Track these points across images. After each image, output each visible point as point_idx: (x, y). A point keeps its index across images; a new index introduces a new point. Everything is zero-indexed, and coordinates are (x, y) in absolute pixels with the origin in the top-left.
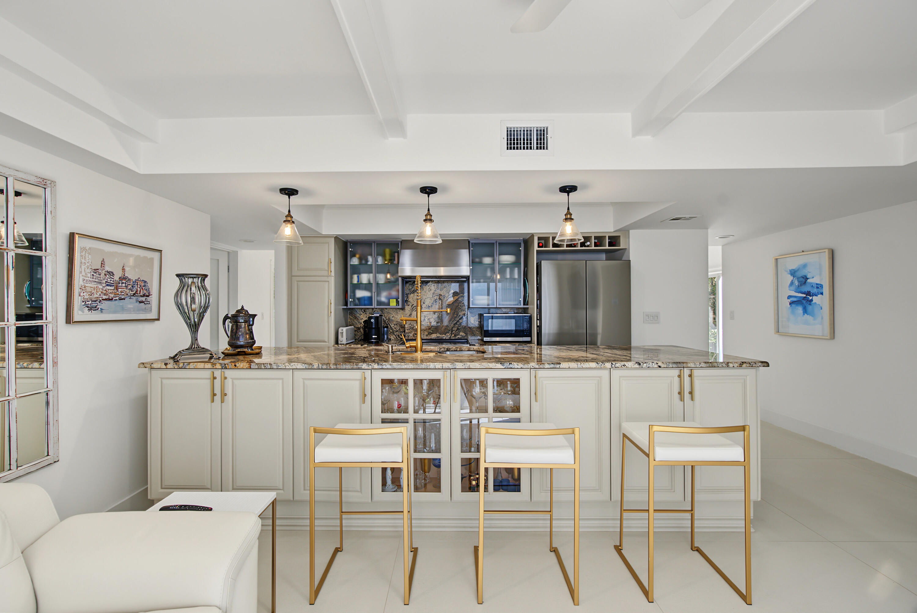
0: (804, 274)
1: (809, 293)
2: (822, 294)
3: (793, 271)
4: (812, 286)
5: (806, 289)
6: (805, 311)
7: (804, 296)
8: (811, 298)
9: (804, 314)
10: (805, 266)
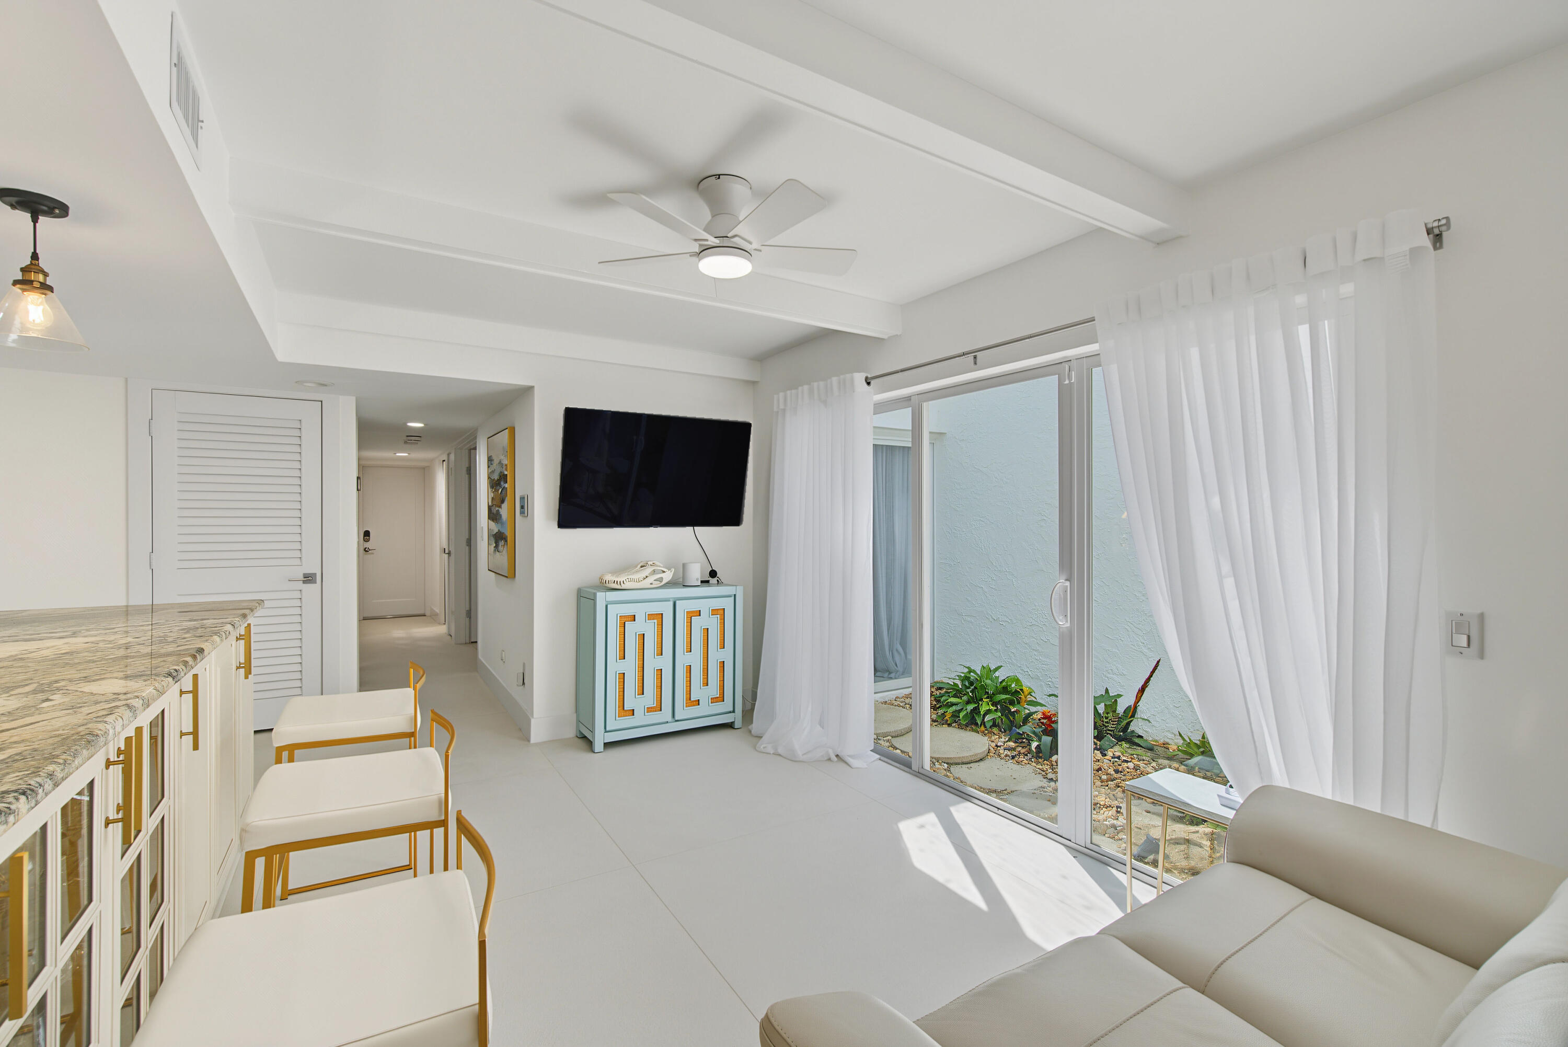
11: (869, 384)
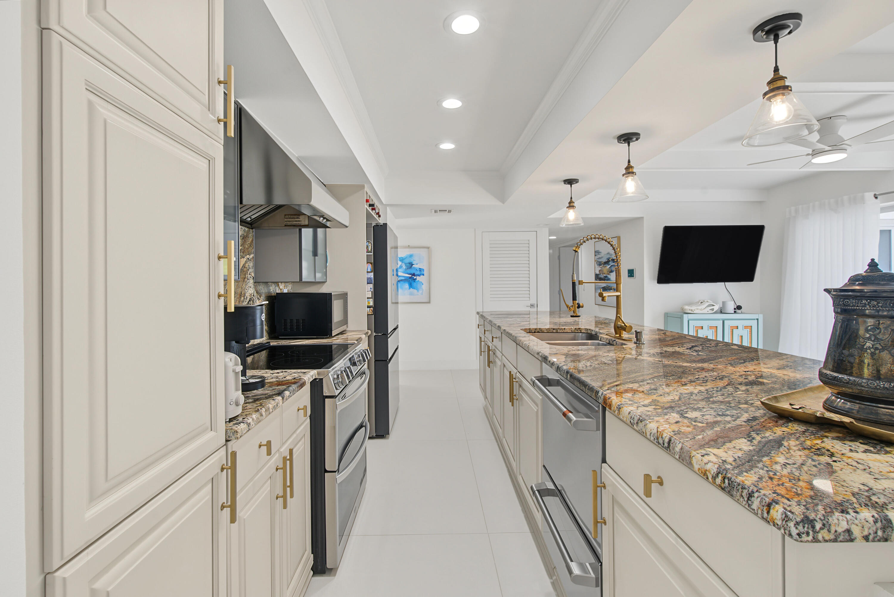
0: (410, 262)
1: (414, 275)
2: (423, 275)
3: (402, 259)
4: (417, 270)
5: (412, 272)
6: (411, 286)
7: (411, 276)
8: (415, 277)
9: (410, 289)
10: (411, 256)
11: (876, 198)
